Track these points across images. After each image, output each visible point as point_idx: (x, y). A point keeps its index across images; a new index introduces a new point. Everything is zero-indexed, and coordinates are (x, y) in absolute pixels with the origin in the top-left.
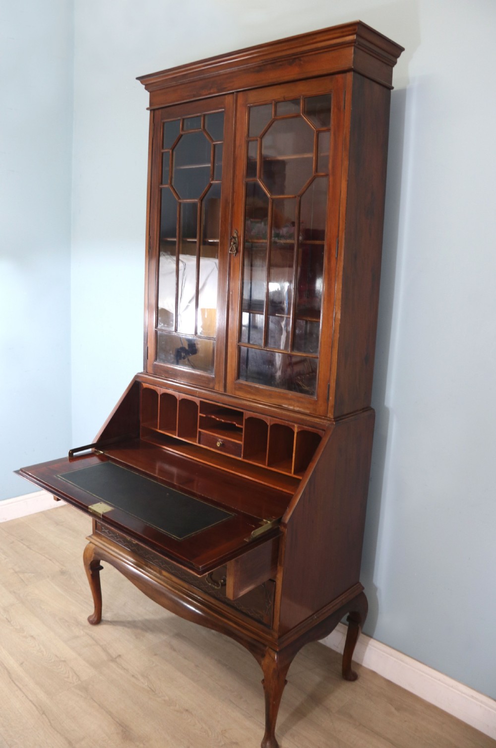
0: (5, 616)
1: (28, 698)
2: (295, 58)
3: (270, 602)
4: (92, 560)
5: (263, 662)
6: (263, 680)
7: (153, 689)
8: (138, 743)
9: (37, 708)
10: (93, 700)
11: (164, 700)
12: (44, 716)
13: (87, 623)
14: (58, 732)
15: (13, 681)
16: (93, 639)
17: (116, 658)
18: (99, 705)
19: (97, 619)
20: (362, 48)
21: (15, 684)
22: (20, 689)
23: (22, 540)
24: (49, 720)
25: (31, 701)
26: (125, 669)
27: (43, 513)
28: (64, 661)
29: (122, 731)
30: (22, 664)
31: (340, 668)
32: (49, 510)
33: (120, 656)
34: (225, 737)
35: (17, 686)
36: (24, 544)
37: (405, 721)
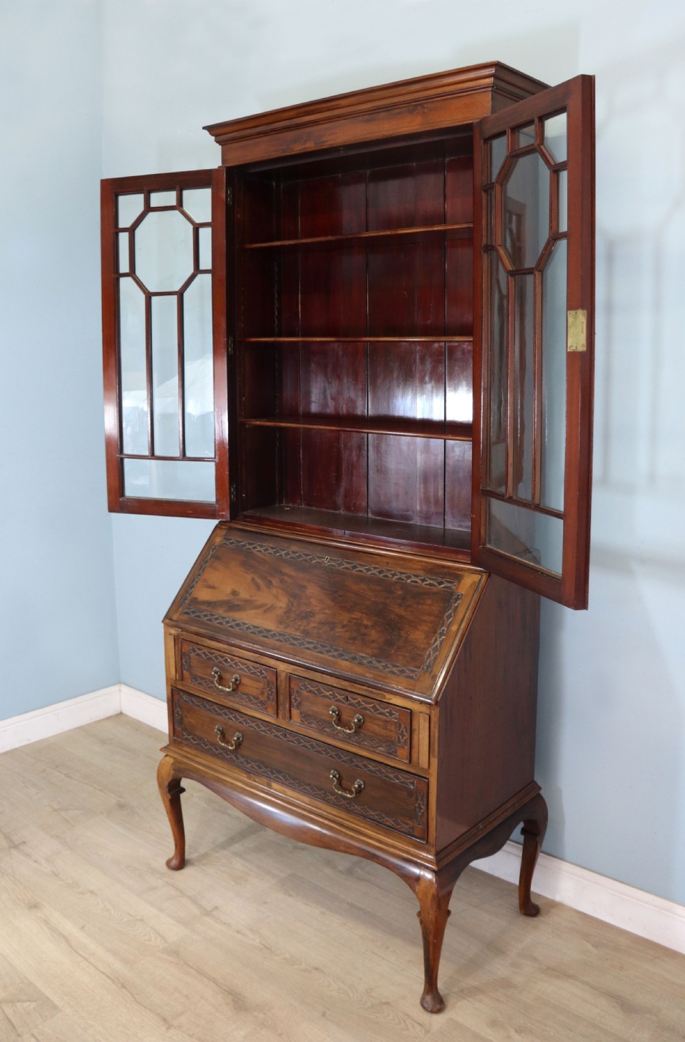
0: (49, 869)
1: (99, 970)
2: (416, 105)
3: (422, 807)
4: (170, 779)
5: (417, 888)
6: (419, 912)
7: (267, 945)
8: (256, 1014)
9: (113, 980)
10: (188, 965)
11: (285, 959)
12: (124, 990)
13: (165, 869)
14: (145, 1007)
15: (75, 950)
16: (177, 889)
17: (212, 911)
18: (198, 971)
19: (180, 862)
20: (502, 93)
21: (78, 953)
22: (86, 959)
23: (57, 767)
24: (131, 994)
25: (103, 973)
26: (225, 924)
27: (81, 728)
28: (142, 920)
29: (233, 1000)
30: (83, 927)
31: (515, 901)
32: (88, 725)
33: (216, 908)
34: (372, 997)
35: (80, 955)
36: (60, 772)
37: (607, 959)
